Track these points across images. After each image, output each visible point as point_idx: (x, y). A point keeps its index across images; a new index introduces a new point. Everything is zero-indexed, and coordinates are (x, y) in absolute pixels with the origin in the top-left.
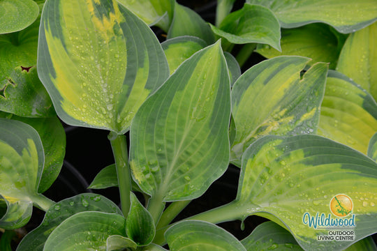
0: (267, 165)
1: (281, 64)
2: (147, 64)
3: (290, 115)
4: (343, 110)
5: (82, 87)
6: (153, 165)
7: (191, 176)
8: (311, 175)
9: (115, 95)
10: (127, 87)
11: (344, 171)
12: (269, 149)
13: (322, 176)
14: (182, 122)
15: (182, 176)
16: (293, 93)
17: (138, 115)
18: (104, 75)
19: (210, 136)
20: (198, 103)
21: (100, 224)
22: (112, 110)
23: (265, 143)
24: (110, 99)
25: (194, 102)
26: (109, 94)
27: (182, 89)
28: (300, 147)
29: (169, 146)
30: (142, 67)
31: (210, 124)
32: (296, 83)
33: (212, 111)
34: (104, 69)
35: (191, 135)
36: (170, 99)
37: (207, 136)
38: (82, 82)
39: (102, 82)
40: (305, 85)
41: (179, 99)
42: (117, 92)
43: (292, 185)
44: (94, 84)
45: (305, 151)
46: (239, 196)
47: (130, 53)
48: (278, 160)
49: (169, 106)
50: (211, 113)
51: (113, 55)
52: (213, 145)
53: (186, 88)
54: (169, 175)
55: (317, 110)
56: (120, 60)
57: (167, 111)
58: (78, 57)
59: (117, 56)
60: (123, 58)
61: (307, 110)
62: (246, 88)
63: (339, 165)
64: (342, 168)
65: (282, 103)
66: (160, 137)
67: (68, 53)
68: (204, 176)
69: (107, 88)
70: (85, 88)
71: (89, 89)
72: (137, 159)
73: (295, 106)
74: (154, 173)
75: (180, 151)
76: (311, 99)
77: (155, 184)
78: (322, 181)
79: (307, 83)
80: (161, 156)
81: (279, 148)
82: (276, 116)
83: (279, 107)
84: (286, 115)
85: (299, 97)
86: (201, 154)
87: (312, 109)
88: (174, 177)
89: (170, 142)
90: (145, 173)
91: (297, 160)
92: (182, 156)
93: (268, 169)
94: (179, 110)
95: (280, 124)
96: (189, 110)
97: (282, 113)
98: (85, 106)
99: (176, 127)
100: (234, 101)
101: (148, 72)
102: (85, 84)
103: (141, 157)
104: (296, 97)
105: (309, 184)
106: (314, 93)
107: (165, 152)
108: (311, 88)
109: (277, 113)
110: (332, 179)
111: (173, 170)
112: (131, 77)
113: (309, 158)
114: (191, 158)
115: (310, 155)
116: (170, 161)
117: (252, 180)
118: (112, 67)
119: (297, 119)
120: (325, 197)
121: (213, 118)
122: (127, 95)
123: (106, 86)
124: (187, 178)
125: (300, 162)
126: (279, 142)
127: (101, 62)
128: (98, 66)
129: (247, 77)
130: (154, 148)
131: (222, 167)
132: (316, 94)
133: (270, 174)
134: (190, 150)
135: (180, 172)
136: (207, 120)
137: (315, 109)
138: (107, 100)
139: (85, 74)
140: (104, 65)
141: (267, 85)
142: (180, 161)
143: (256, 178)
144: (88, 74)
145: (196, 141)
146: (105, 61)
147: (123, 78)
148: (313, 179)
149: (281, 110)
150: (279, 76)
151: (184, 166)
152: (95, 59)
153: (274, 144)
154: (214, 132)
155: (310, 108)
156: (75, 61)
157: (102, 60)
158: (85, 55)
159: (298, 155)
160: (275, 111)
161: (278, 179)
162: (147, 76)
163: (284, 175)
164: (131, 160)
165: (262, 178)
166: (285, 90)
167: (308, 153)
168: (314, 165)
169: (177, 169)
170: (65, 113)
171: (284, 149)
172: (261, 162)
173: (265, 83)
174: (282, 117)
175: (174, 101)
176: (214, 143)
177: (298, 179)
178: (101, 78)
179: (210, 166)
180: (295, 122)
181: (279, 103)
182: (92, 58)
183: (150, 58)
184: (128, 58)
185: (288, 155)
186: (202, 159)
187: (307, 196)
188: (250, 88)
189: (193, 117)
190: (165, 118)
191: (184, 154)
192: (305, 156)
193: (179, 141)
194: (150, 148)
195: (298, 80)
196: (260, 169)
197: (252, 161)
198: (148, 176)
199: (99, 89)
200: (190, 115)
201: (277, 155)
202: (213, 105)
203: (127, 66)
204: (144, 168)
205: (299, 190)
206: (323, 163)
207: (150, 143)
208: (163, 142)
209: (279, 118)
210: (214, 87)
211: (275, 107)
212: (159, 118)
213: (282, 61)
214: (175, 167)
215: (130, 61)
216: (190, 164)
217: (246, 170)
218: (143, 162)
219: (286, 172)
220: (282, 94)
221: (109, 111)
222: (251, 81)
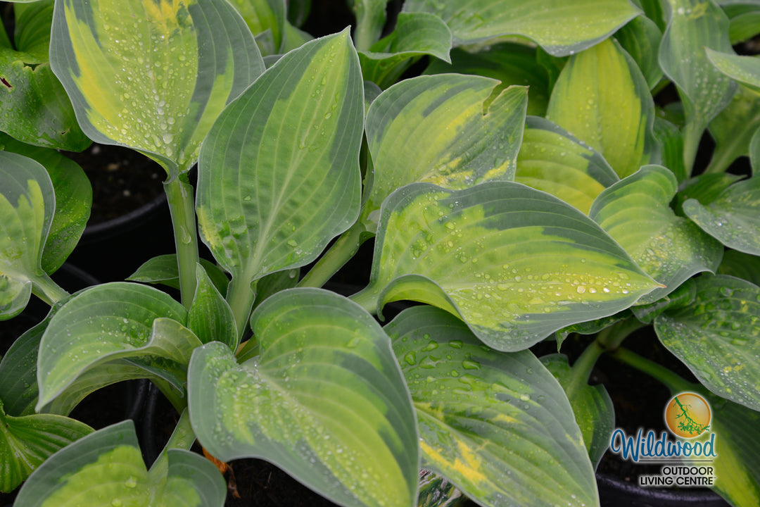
0: (424, 226)
1: (451, 86)
2: (230, 69)
3: (467, 169)
4: (557, 180)
5: (122, 99)
6: (236, 224)
7: (299, 239)
8: (495, 243)
9: (177, 119)
10: (197, 105)
11: (548, 238)
12: (427, 203)
13: (512, 246)
14: (285, 153)
15: (285, 240)
16: (472, 133)
17: (213, 133)
18: (159, 87)
19: (330, 173)
20: (311, 123)
21: (144, 310)
22: (172, 143)
23: (420, 193)
24: (168, 125)
25: (306, 121)
26: (166, 117)
27: (285, 97)
28: (478, 202)
29: (264, 192)
30: (223, 72)
31: (331, 154)
32: (477, 119)
33: (333, 133)
34: (160, 78)
35: (299, 174)
36: (266, 113)
37: (326, 174)
38: (122, 91)
39: (157, 98)
40: (492, 124)
41: (280, 114)
42: (179, 115)
43: (464, 259)
44: (142, 98)
45: (485, 207)
46: (377, 272)
47: (203, 52)
48: (442, 222)
49: (264, 123)
50: (332, 138)
51: (175, 58)
52: (336, 186)
53: (293, 97)
54: (262, 243)
55: (511, 164)
56: (187, 65)
57: (261, 131)
58: (118, 56)
59: (182, 58)
60: (191, 62)
61: (494, 164)
62: (394, 116)
63: (540, 229)
64: (546, 233)
65: (453, 148)
66: (248, 175)
67: (101, 47)
68: (319, 235)
69: (164, 108)
70: (129, 101)
71: (134, 105)
72: (210, 207)
73: (474, 156)
74: (237, 237)
75: (282, 201)
76: (502, 147)
77: (240, 256)
78: (512, 253)
79: (493, 120)
80: (249, 208)
81: (444, 203)
82: (443, 168)
83: (448, 155)
84: (461, 167)
85: (481, 142)
86: (316, 203)
87: (503, 164)
88: (271, 245)
89: (265, 185)
90: (223, 234)
91: (473, 222)
92: (286, 208)
93: (425, 234)
94: (280, 132)
95: (450, 181)
96: (297, 133)
97: (454, 164)
98: (125, 126)
99: (275, 160)
100: (373, 132)
101: (231, 81)
102: (127, 96)
103: (215, 205)
104: (476, 142)
105: (492, 259)
106: (506, 138)
107: (256, 201)
108: (502, 129)
109: (445, 163)
110: (529, 251)
111: (270, 233)
112: (203, 89)
113: (492, 217)
114: (299, 212)
115: (493, 213)
116: (265, 217)
117: (398, 248)
118: (173, 75)
119: (478, 176)
120: (517, 279)
121: (335, 145)
122: (197, 118)
123: (162, 104)
124: (292, 243)
125: (477, 225)
126: (444, 196)
127: (155, 68)
128: (151, 75)
129: (394, 97)
130: (238, 194)
131: (349, 218)
132: (510, 140)
133: (429, 242)
134: (298, 199)
135: (282, 235)
136: (327, 148)
137: (508, 163)
138: (164, 128)
139: (128, 82)
140: (159, 72)
141: (429, 117)
142: (281, 218)
143: (405, 246)
144: (132, 82)
145: (308, 183)
146: (162, 66)
147: (190, 91)
148: (499, 251)
149: (452, 159)
150: (448, 106)
151: (287, 225)
152: (146, 63)
153: (436, 198)
154: (336, 167)
155: (499, 161)
156: (113, 61)
157: (158, 65)
158: (129, 54)
159: (476, 214)
160: (442, 160)
161: (442, 250)
162: (231, 86)
163: (451, 245)
164: (199, 206)
165: (415, 248)
166: (458, 128)
167: (491, 210)
168: (500, 228)
169: (275, 232)
170: (93, 128)
171: (452, 206)
172: (414, 223)
173: (426, 114)
174: (453, 171)
175: (272, 116)
176: (336, 183)
177: (473, 251)
178: (155, 92)
179: (329, 219)
180: (475, 180)
181: (448, 148)
182: (141, 61)
183: (237, 58)
184: (200, 61)
185: (459, 215)
186: (316, 211)
187: (488, 277)
188: (400, 117)
189: (303, 145)
190: (257, 143)
191: (288, 205)
192: (486, 215)
193: (280, 184)
194: (231, 194)
195: (481, 114)
196: (412, 233)
197: (399, 216)
198: (228, 240)
199: (150, 107)
200: (299, 143)
201: (441, 214)
202: (335, 124)
203: (198, 74)
204: (221, 226)
205: (476, 267)
206: (515, 225)
207: (233, 184)
208: (254, 184)
209: (448, 171)
210: (338, 97)
211: (442, 153)
212: (247, 143)
213: (453, 83)
214: (273, 228)
215: (203, 65)
216: (297, 221)
217: (388, 227)
218: (219, 215)
219: (455, 240)
220: (454, 134)
221: (167, 145)
222: (401, 106)
